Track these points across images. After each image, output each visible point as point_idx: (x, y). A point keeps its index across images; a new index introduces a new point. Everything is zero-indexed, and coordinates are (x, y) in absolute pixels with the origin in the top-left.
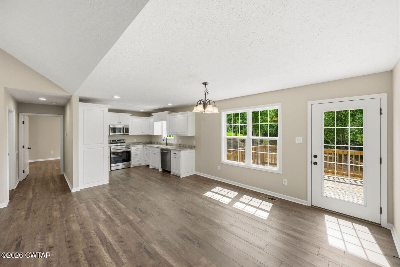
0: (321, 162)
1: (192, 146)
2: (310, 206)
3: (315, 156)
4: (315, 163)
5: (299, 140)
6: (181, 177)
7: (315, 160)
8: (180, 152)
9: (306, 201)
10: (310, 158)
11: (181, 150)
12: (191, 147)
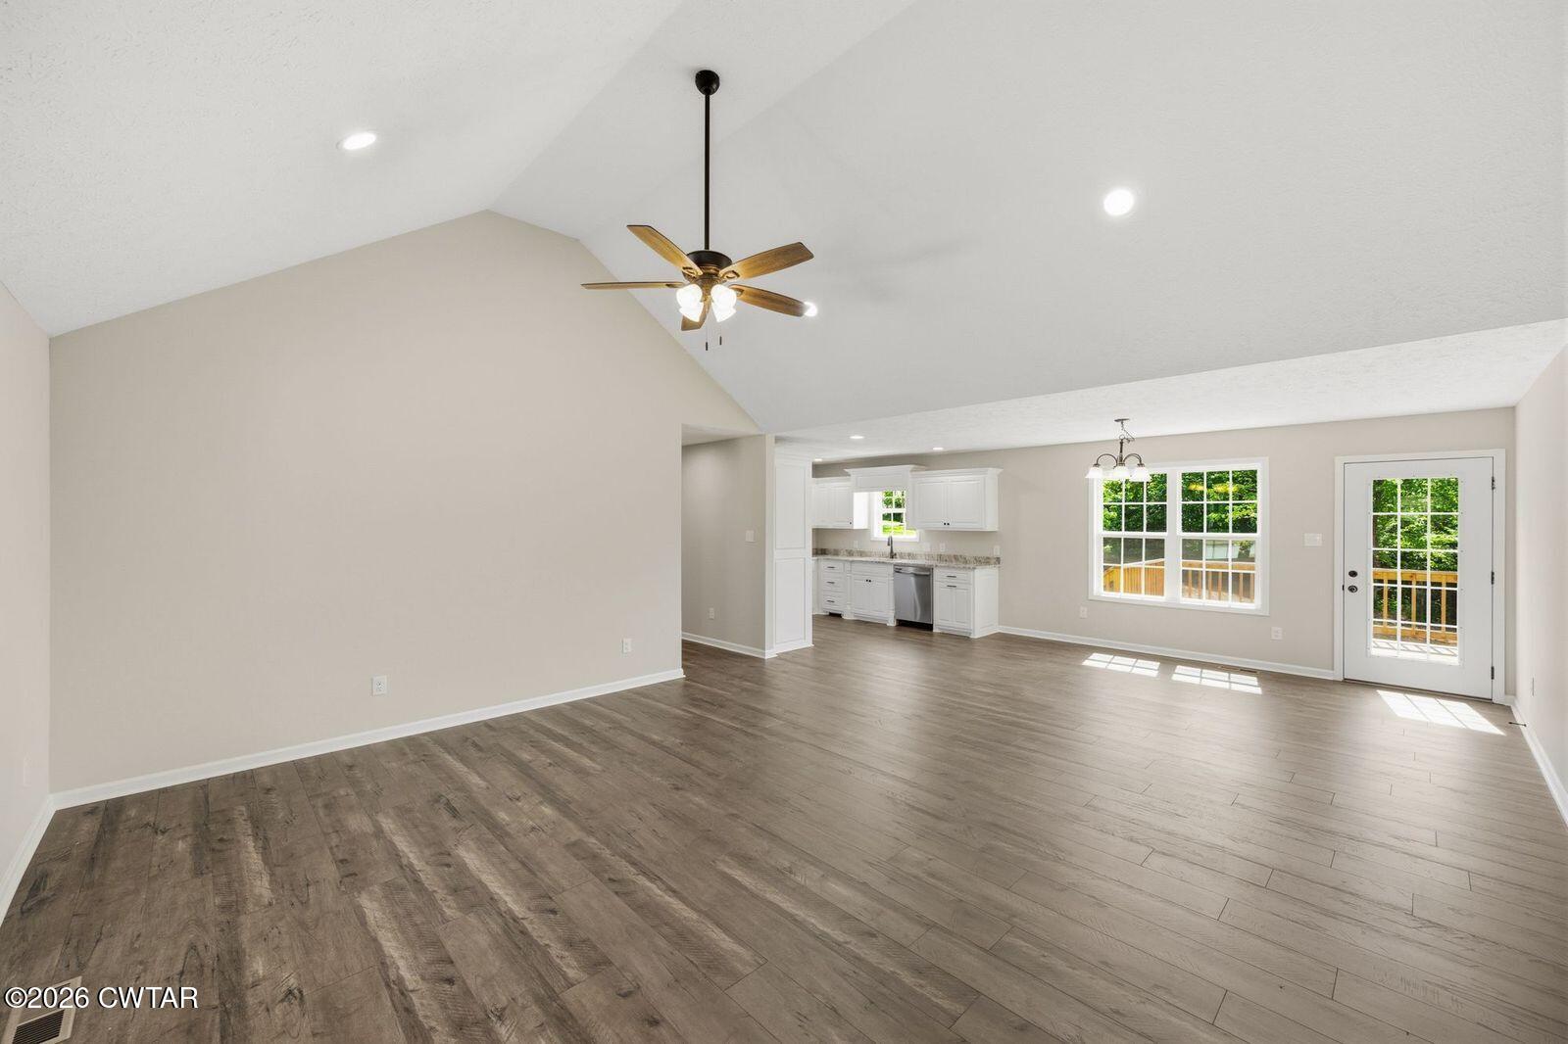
0: (1367, 584)
1: (988, 558)
2: (1341, 679)
3: (1353, 574)
4: (1352, 589)
5: (1315, 539)
6: (976, 637)
7: (1351, 581)
8: (972, 573)
9: (1331, 672)
10: (1340, 578)
11: (974, 568)
12: (986, 561)
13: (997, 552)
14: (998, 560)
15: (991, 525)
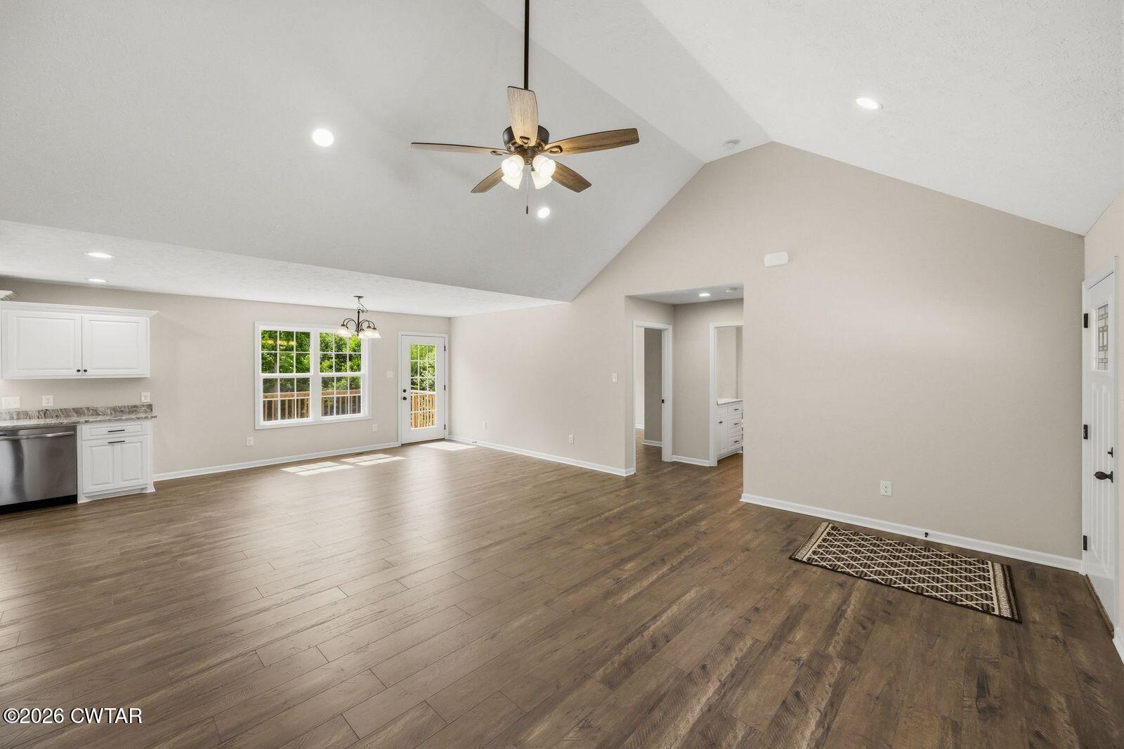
3: (405, 391)
4: (405, 398)
5: (390, 374)
6: (152, 492)
7: (404, 394)
8: (148, 422)
9: (397, 442)
10: (400, 394)
12: (133, 410)
13: (146, 398)
14: (150, 407)
15: (143, 370)
